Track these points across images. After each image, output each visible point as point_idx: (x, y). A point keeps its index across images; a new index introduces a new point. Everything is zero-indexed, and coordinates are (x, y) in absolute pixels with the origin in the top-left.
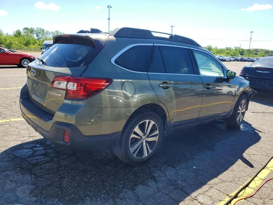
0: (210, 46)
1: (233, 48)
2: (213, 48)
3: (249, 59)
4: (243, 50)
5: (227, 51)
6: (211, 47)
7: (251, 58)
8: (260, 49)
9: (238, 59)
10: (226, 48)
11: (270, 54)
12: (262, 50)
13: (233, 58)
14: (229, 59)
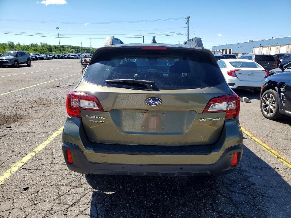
0: (11, 42)
1: (39, 44)
2: (16, 44)
3: (65, 55)
4: (50, 46)
5: (33, 48)
6: (13, 43)
7: (67, 55)
8: (66, 46)
9: (55, 56)
10: (31, 44)
11: (76, 50)
12: (69, 46)
13: (50, 55)
14: (47, 57)
